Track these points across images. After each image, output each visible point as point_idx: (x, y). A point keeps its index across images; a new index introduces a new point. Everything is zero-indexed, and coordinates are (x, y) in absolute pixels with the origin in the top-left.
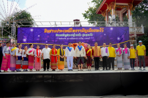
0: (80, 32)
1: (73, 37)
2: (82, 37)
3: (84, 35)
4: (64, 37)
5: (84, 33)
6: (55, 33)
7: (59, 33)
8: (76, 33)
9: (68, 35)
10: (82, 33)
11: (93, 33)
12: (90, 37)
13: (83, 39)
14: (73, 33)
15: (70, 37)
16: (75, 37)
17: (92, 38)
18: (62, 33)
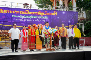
0: (36, 15)
1: (29, 18)
2: (38, 19)
3: (40, 17)
4: (21, 18)
5: (40, 15)
6: (12, 14)
7: (15, 14)
8: (32, 15)
9: (24, 17)
10: (38, 16)
11: (48, 16)
12: (46, 19)
13: (39, 21)
14: (30, 15)
15: (27, 19)
16: (32, 19)
17: (47, 20)
18: (19, 14)
